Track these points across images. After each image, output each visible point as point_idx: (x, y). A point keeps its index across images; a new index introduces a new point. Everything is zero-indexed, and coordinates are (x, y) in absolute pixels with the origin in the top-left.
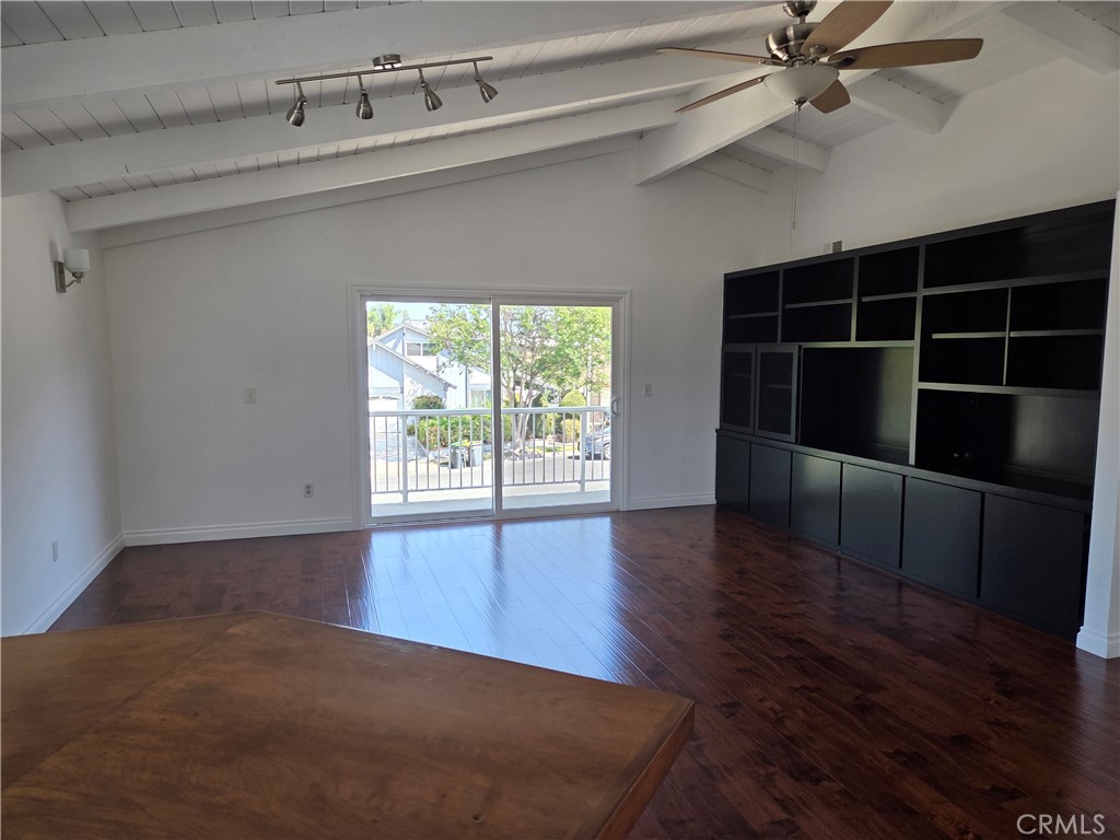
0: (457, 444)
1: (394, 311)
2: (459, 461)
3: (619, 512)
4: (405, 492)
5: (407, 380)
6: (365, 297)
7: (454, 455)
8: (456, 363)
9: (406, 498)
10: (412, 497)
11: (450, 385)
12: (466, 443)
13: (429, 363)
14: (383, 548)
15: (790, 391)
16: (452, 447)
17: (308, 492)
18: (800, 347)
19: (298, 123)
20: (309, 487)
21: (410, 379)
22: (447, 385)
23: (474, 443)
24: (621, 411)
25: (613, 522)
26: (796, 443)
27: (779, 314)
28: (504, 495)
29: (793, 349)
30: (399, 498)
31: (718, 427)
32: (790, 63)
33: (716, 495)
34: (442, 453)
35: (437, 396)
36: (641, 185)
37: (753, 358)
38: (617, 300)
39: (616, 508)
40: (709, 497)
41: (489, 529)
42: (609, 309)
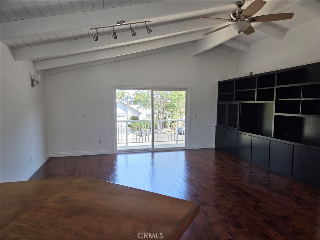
1: (125, 92)
2: (143, 135)
3: (187, 149)
4: (127, 143)
5: (128, 111)
6: (116, 88)
7: (141, 133)
8: (142, 107)
9: (127, 145)
10: (129, 145)
11: (140, 113)
12: (145, 129)
13: (134, 107)
14: (120, 159)
15: (237, 115)
16: (141, 131)
17: (100, 143)
18: (240, 103)
19: (96, 40)
20: (100, 141)
24: (188, 121)
25: (185, 153)
26: (239, 130)
27: (234, 93)
28: (154, 144)
29: (238, 103)
30: (125, 145)
31: (216, 126)
32: (237, 21)
33: (215, 145)
34: (137, 132)
35: (137, 116)
36: (194, 56)
37: (227, 106)
38: (187, 89)
39: (186, 148)
40: (213, 146)
41: (150, 154)
42: (185, 91)
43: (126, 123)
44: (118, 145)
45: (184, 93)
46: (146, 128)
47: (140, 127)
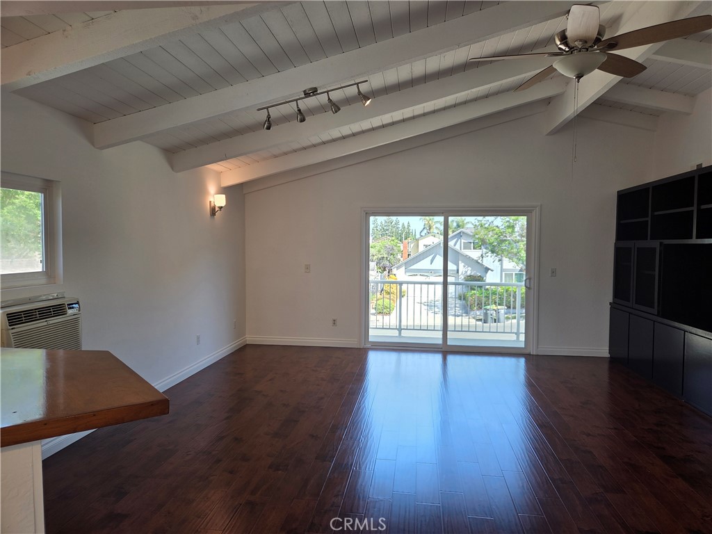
0: (488, 307)
1: (465, 222)
2: (489, 319)
3: (529, 355)
4: (400, 329)
5: (461, 265)
7: (486, 314)
8: (490, 254)
9: (400, 333)
10: (404, 333)
11: (489, 269)
12: (494, 307)
13: (475, 254)
15: (655, 275)
16: (485, 309)
17: (334, 323)
18: (661, 243)
19: (269, 128)
20: (334, 321)
21: (463, 264)
22: (487, 269)
23: (499, 307)
24: (532, 286)
25: (526, 362)
26: (658, 315)
27: (649, 219)
29: (655, 244)
30: (396, 333)
31: (612, 301)
32: (572, 53)
33: (609, 350)
34: (478, 313)
35: (480, 276)
36: (547, 135)
37: (633, 251)
38: (531, 212)
39: (527, 352)
40: (604, 351)
41: (438, 358)
42: (525, 217)
43: (398, 287)
44: (371, 332)
45: (523, 220)
46: (499, 305)
47: (484, 300)
